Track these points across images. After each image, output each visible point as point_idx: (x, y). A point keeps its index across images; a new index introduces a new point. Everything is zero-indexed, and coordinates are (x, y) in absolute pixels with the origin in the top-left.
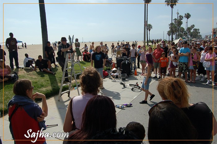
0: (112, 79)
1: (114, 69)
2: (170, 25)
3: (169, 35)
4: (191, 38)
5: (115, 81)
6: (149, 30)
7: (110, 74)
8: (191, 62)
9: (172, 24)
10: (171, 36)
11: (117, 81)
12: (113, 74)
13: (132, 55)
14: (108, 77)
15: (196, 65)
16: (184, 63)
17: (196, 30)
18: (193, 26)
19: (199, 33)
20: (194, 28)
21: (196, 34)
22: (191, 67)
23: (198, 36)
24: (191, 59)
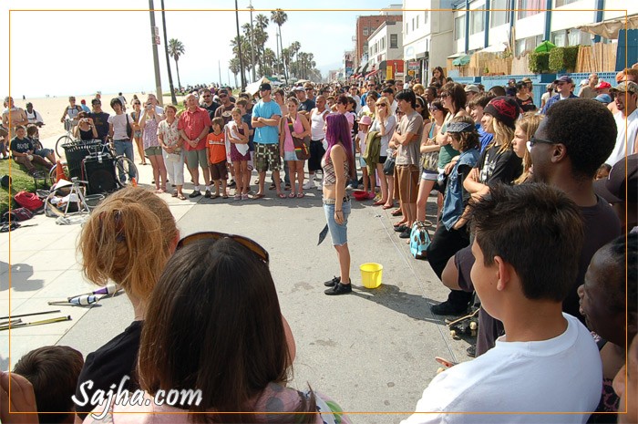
0: (54, 216)
1: (62, 183)
2: (234, 42)
3: (236, 73)
4: (295, 79)
5: (69, 223)
6: (176, 58)
7: (49, 200)
8: (289, 140)
9: (239, 39)
10: (239, 74)
11: (74, 221)
12: (57, 199)
13: (119, 133)
14: (43, 213)
15: (303, 148)
16: (269, 146)
17: (304, 55)
18: (296, 46)
19: (314, 65)
20: (299, 51)
21: (305, 66)
22: (290, 154)
23: (310, 72)
24: (288, 132)
